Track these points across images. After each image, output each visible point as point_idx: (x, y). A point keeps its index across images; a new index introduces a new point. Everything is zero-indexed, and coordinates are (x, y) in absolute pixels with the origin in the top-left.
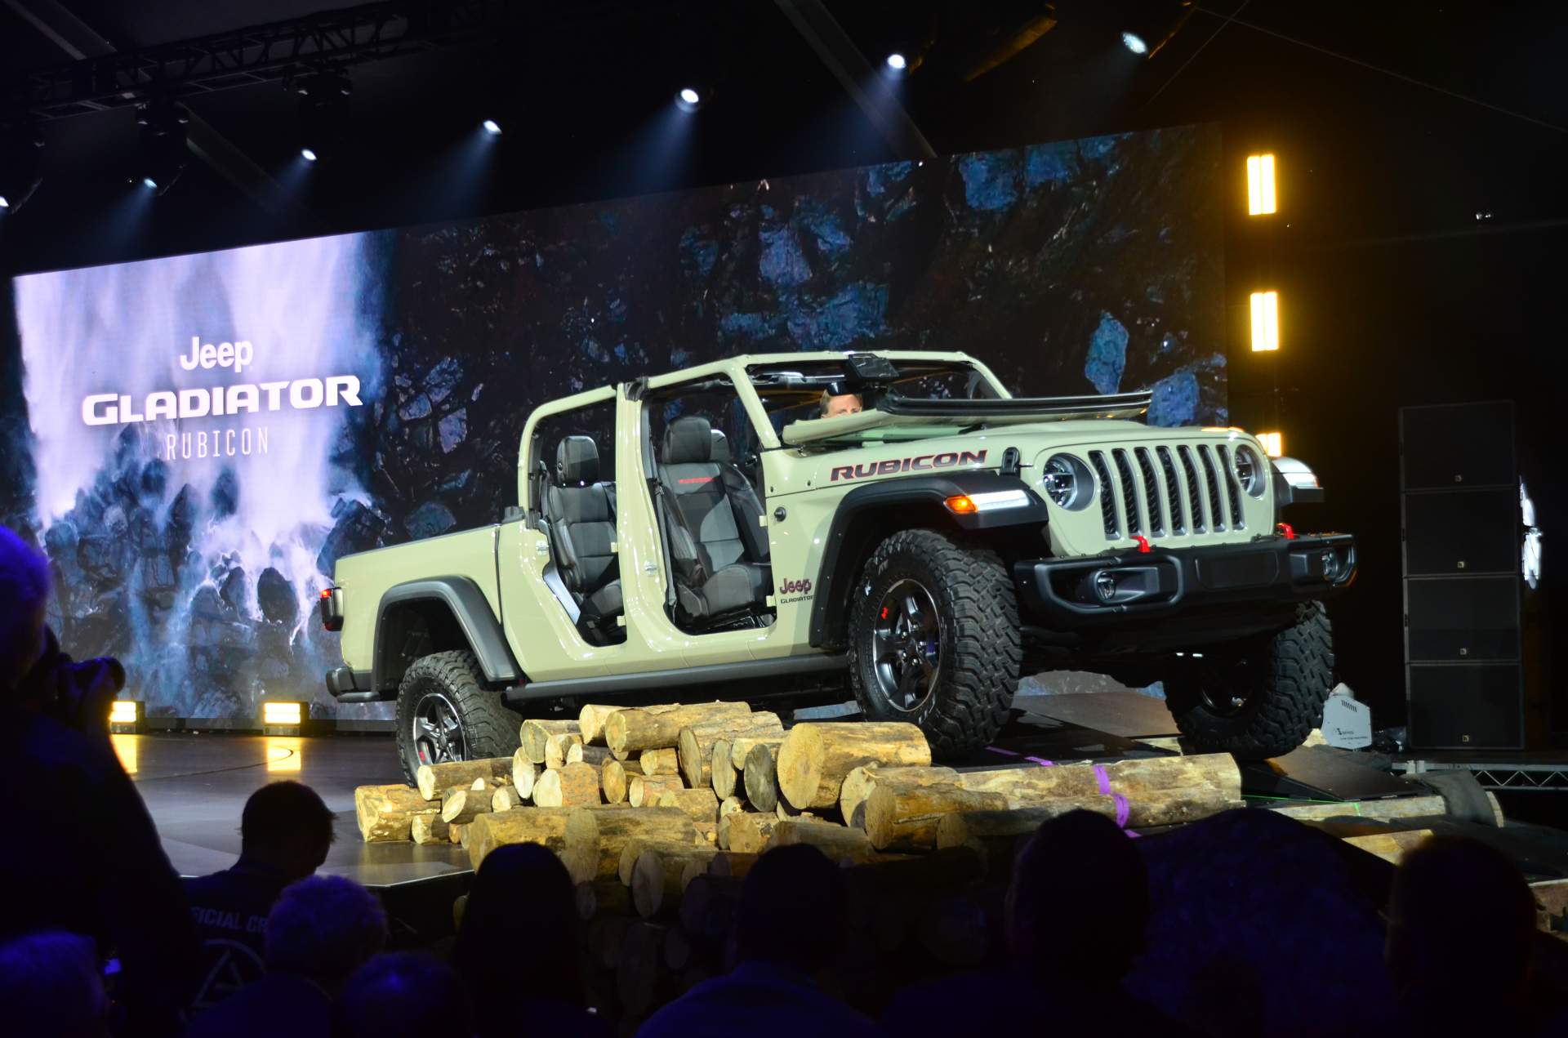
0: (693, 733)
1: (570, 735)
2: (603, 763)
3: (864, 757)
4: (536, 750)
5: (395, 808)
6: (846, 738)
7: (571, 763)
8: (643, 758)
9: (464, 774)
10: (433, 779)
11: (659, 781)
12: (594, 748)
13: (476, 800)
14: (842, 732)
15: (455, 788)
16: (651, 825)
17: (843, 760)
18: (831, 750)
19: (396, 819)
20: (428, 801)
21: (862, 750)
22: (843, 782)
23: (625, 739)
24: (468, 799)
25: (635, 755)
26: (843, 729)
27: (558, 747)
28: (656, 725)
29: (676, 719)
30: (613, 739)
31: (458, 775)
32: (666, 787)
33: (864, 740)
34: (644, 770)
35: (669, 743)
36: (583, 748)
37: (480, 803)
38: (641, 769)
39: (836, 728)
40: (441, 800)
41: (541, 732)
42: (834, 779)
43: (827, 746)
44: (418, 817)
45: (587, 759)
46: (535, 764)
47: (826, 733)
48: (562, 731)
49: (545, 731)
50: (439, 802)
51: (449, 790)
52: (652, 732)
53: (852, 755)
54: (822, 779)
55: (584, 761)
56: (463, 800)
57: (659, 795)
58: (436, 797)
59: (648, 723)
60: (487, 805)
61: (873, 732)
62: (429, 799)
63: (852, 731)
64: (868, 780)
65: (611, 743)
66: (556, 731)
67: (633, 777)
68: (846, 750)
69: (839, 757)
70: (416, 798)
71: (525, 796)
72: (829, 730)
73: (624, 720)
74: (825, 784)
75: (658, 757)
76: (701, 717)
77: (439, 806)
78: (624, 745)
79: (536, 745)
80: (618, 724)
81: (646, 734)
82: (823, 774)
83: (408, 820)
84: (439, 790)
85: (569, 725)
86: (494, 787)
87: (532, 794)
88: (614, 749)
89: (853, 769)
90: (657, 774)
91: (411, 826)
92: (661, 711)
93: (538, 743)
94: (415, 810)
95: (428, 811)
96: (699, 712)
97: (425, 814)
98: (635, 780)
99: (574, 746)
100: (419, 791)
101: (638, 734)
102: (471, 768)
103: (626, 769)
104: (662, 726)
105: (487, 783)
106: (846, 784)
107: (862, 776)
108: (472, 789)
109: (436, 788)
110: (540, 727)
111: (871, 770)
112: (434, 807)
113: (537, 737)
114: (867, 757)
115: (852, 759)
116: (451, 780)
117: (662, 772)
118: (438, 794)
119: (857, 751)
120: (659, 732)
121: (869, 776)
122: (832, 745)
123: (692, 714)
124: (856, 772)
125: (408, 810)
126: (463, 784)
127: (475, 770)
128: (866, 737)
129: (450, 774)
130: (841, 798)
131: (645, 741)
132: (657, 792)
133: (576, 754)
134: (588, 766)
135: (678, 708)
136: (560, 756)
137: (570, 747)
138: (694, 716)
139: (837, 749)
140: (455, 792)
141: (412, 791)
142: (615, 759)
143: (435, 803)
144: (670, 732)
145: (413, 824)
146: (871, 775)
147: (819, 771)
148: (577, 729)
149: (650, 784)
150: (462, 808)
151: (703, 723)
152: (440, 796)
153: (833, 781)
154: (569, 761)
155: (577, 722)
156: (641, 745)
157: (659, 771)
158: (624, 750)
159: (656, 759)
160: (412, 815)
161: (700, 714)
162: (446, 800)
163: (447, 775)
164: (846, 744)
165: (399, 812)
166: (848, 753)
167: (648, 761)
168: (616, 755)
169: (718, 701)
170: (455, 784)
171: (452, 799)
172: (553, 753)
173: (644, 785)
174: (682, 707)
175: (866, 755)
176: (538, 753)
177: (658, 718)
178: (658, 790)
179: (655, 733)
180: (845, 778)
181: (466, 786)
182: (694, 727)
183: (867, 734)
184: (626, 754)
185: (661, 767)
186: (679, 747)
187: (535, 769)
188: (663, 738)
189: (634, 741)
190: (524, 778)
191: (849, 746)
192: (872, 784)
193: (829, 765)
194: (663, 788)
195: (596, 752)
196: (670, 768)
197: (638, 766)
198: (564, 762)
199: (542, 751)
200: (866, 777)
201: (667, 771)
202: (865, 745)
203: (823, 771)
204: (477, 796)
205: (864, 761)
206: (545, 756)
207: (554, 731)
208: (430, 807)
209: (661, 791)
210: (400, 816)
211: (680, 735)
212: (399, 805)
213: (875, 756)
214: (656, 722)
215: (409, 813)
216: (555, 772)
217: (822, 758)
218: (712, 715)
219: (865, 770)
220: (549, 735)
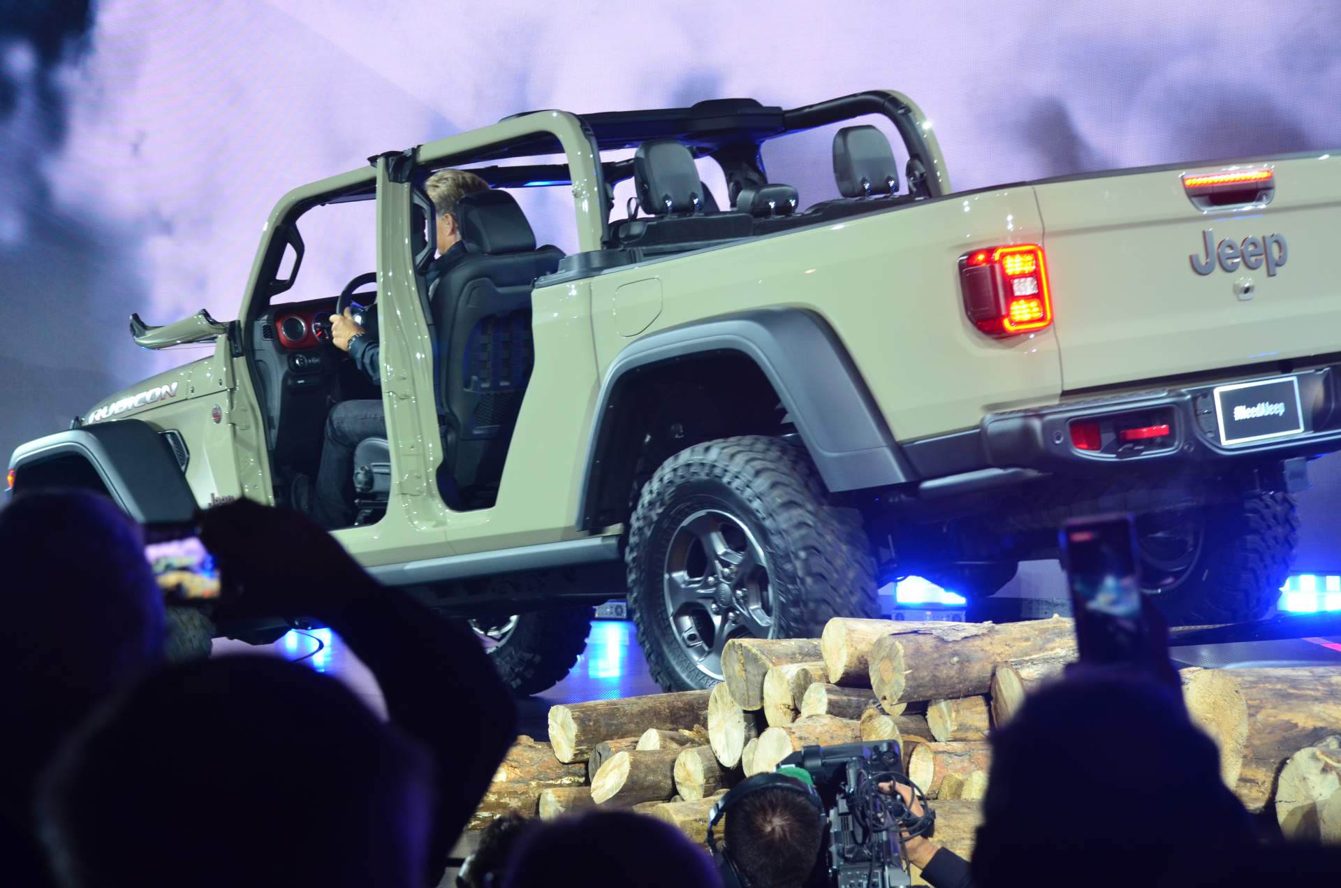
0: (1017, 674)
1: (806, 666)
2: (864, 716)
3: (1315, 729)
4: (748, 690)
5: (512, 776)
6: (1285, 696)
7: (810, 717)
8: (932, 712)
9: (625, 719)
10: (574, 729)
11: (959, 752)
12: (847, 690)
13: (647, 766)
14: (1279, 686)
15: (611, 744)
16: (951, 831)
17: (1279, 735)
18: (1260, 717)
19: (513, 794)
20: (564, 764)
21: (1311, 716)
22: (1279, 771)
23: (904, 684)
24: (635, 765)
25: (917, 708)
26: (1279, 679)
27: (785, 685)
28: (956, 659)
29: (988, 648)
30: (882, 681)
31: (615, 722)
32: (970, 760)
33: (1316, 699)
34: (935, 732)
35: (977, 688)
36: (829, 691)
37: (654, 771)
38: (928, 730)
39: (1267, 679)
40: (586, 763)
41: (755, 659)
42: (1265, 764)
43: (1252, 711)
44: (550, 791)
45: (835, 710)
46: (745, 712)
47: (1250, 688)
48: (792, 658)
49: (763, 657)
50: (583, 766)
51: (599, 747)
52: (948, 672)
53: (1296, 725)
54: (1244, 765)
55: (828, 712)
56: (626, 768)
57: (959, 777)
58: (579, 758)
59: (941, 657)
60: (665, 776)
61: (1331, 684)
62: (566, 761)
63: (1294, 683)
64: (1326, 769)
65: (878, 688)
66: (781, 659)
67: (916, 744)
68: (1286, 717)
69: (1273, 728)
70: (546, 759)
71: (729, 761)
72: (1256, 683)
73: (902, 652)
74: (1249, 774)
75: (957, 711)
76: (1029, 643)
77: (583, 772)
78: (901, 693)
79: (747, 680)
80: (891, 657)
81: (938, 674)
82: (1245, 757)
83: (533, 795)
84: (584, 747)
85: (801, 647)
86: (674, 746)
87: (740, 761)
88: (885, 698)
89: (1299, 749)
90: (955, 740)
91: (538, 805)
92: (963, 634)
93: (750, 677)
94: (545, 779)
95: (566, 781)
96: (1025, 635)
97: (561, 785)
98: (919, 749)
99: (812, 687)
100: (551, 747)
101: (925, 674)
102: (636, 709)
103: (903, 731)
104: (965, 660)
105: (664, 738)
106: (1285, 774)
107: (1312, 763)
108: (639, 748)
109: (579, 743)
110: (754, 650)
111: (1329, 754)
112: (574, 774)
113: (749, 668)
114: (1322, 728)
115: (1294, 732)
116: (603, 731)
117: (964, 736)
118: (582, 752)
119: (1304, 719)
120: (961, 670)
121: (1326, 762)
122: (1261, 708)
123: (1015, 639)
124: (1302, 757)
125: (533, 779)
126: (623, 737)
127: (642, 713)
128: (1318, 694)
129: (602, 722)
130: (1278, 798)
131: (936, 686)
132: (956, 771)
133: (817, 700)
134: (839, 721)
135: (990, 631)
136: (790, 702)
137: (806, 689)
138: (1017, 644)
139: (1269, 716)
140: (611, 753)
141: (539, 746)
142: (883, 712)
143: (577, 767)
144: (978, 670)
145: (542, 802)
146: (1329, 761)
147: (1239, 752)
148: (817, 655)
149: (945, 757)
150: (623, 780)
151: (1034, 656)
152: (586, 756)
153: (1264, 769)
154: (805, 712)
155: (815, 641)
156: (930, 693)
157: (959, 735)
158: (901, 700)
159: (954, 715)
160: (539, 786)
161: (1027, 639)
162: (599, 764)
163: (596, 722)
164: (1285, 707)
165: (519, 782)
166: (1288, 722)
167: (942, 717)
168: (885, 705)
169: (1056, 616)
170: (610, 736)
171: (608, 765)
172: (775, 699)
173: (934, 759)
174: (998, 627)
175: (1320, 724)
176: (751, 693)
177: (957, 647)
178: (959, 766)
179: (953, 673)
180: (1282, 764)
181: (625, 742)
182: (1020, 663)
183: (1320, 688)
184: (903, 706)
185: (962, 727)
186: (993, 694)
187: (746, 720)
188: (965, 680)
189: (919, 686)
190: (727, 734)
191: (1291, 710)
192: (1333, 777)
193: (1256, 742)
194: (966, 764)
195: (850, 697)
196: (978, 730)
197: (922, 725)
198: (796, 712)
199: (758, 693)
200: (1321, 765)
201: (971, 735)
202: (1317, 708)
203: (1246, 752)
204: (648, 760)
205: (1315, 736)
206: (762, 698)
207: (778, 657)
208: (568, 774)
209: (964, 770)
210: (520, 787)
211: (994, 675)
212: (517, 771)
213: (1334, 727)
214: (955, 654)
215: (534, 784)
216: (784, 732)
217: (1244, 730)
218: (1049, 641)
219: (1318, 753)
220: (771, 665)
